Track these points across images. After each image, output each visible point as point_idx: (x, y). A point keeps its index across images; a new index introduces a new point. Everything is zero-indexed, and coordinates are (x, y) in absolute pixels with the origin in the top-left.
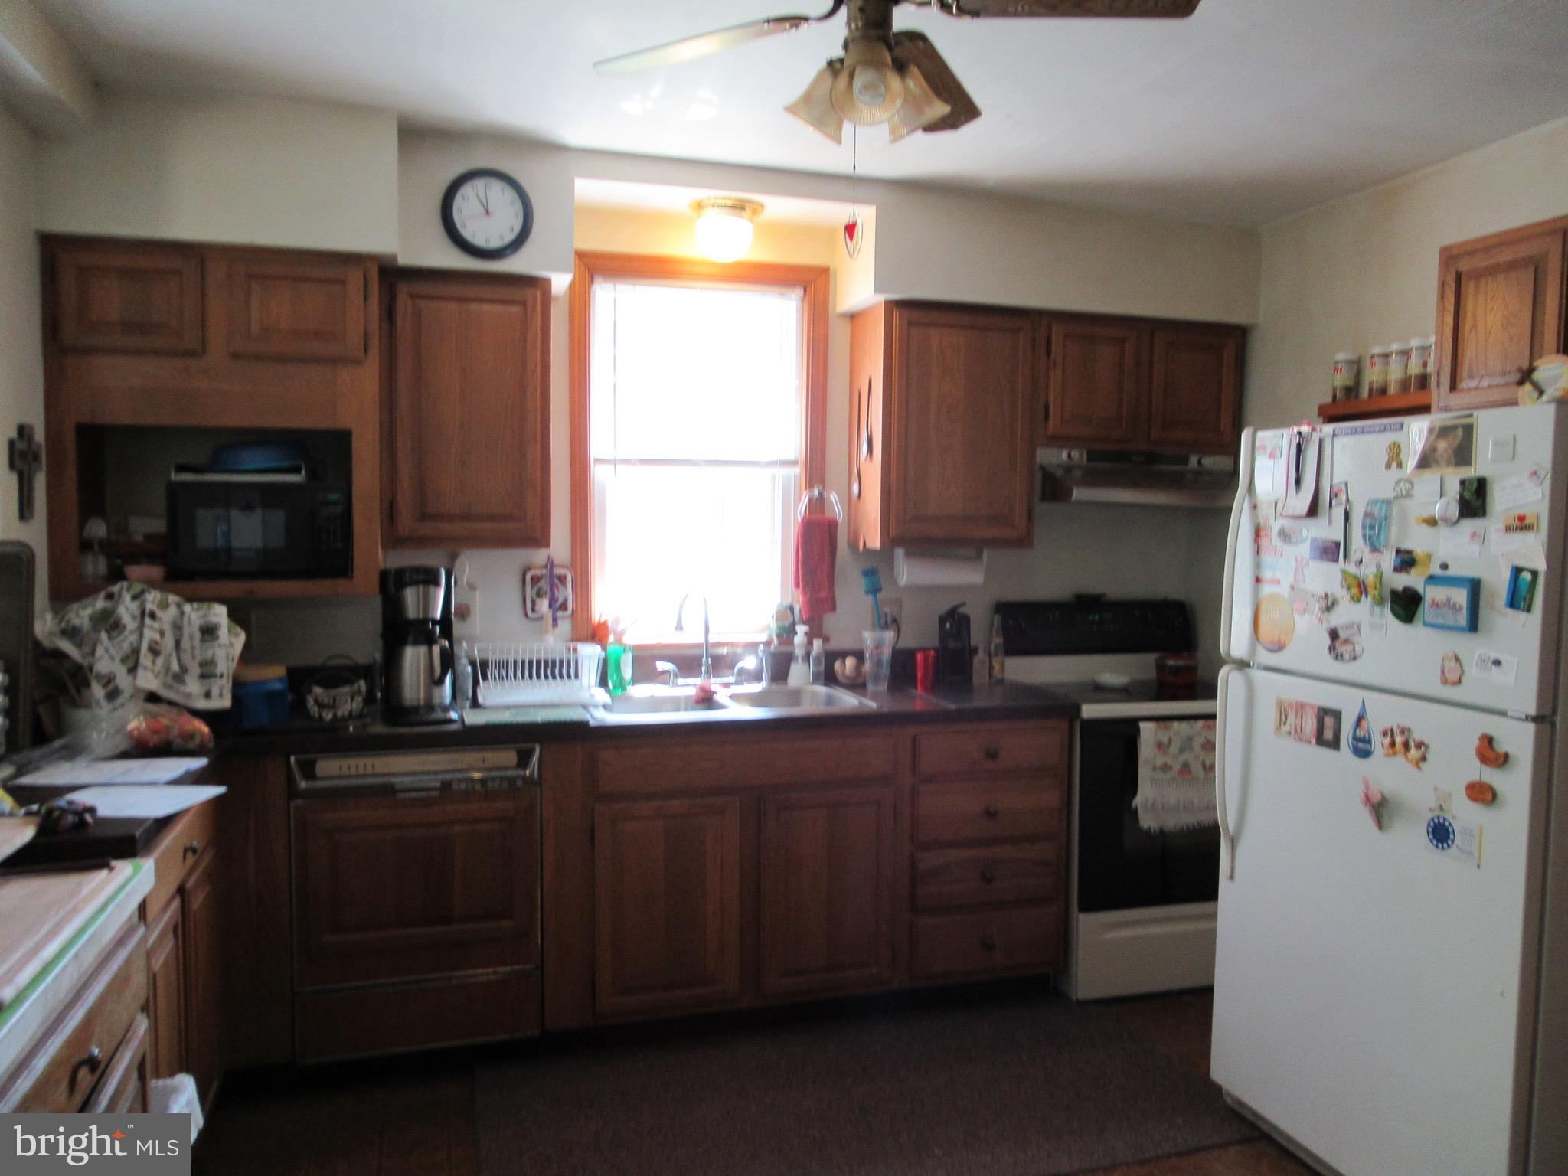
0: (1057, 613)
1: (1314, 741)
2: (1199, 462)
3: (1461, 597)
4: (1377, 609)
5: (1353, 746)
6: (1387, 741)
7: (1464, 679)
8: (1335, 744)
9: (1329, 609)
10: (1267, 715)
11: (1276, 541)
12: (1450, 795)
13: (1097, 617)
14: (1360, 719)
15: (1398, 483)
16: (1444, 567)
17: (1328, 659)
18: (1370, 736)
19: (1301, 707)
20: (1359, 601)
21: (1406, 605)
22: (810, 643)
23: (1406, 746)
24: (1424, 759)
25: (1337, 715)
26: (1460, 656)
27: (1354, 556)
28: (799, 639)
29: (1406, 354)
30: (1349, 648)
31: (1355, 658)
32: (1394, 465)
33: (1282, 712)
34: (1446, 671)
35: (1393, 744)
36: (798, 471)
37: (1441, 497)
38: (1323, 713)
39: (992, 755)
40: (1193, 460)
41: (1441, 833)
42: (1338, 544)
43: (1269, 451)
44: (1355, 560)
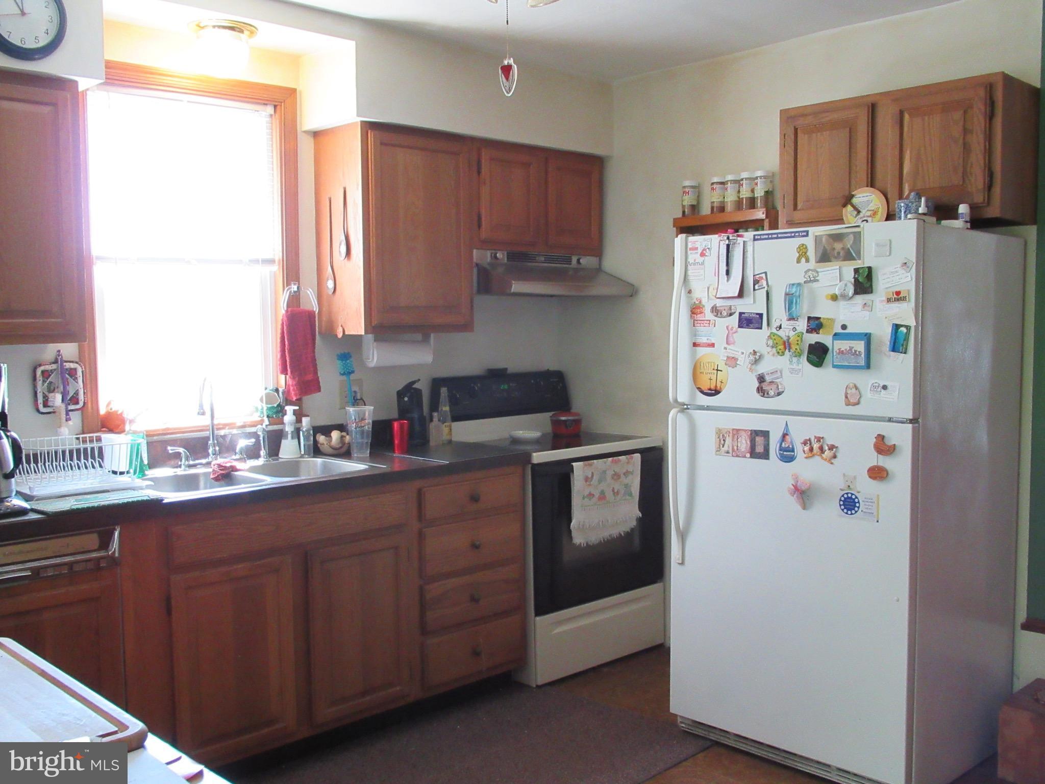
0: (479, 385)
1: (748, 455)
2: (578, 261)
3: (860, 346)
4: (795, 360)
5: (780, 454)
6: (807, 448)
7: (862, 400)
8: (765, 455)
9: (756, 362)
10: (707, 441)
11: (709, 315)
12: (855, 478)
13: (506, 387)
14: (785, 435)
15: (806, 272)
16: (844, 327)
17: (758, 396)
18: (793, 446)
19: (736, 432)
20: (783, 354)
21: (818, 354)
22: (299, 421)
23: (822, 449)
24: (835, 457)
25: (765, 434)
26: (858, 385)
27: (775, 324)
28: (289, 418)
29: (738, 182)
30: (774, 387)
31: (779, 394)
32: (803, 260)
33: (721, 437)
34: (849, 397)
35: (811, 450)
36: (276, 268)
37: (840, 281)
38: (755, 434)
39: (475, 499)
40: (574, 259)
41: (849, 504)
42: (761, 315)
43: (700, 251)
44: (775, 327)
